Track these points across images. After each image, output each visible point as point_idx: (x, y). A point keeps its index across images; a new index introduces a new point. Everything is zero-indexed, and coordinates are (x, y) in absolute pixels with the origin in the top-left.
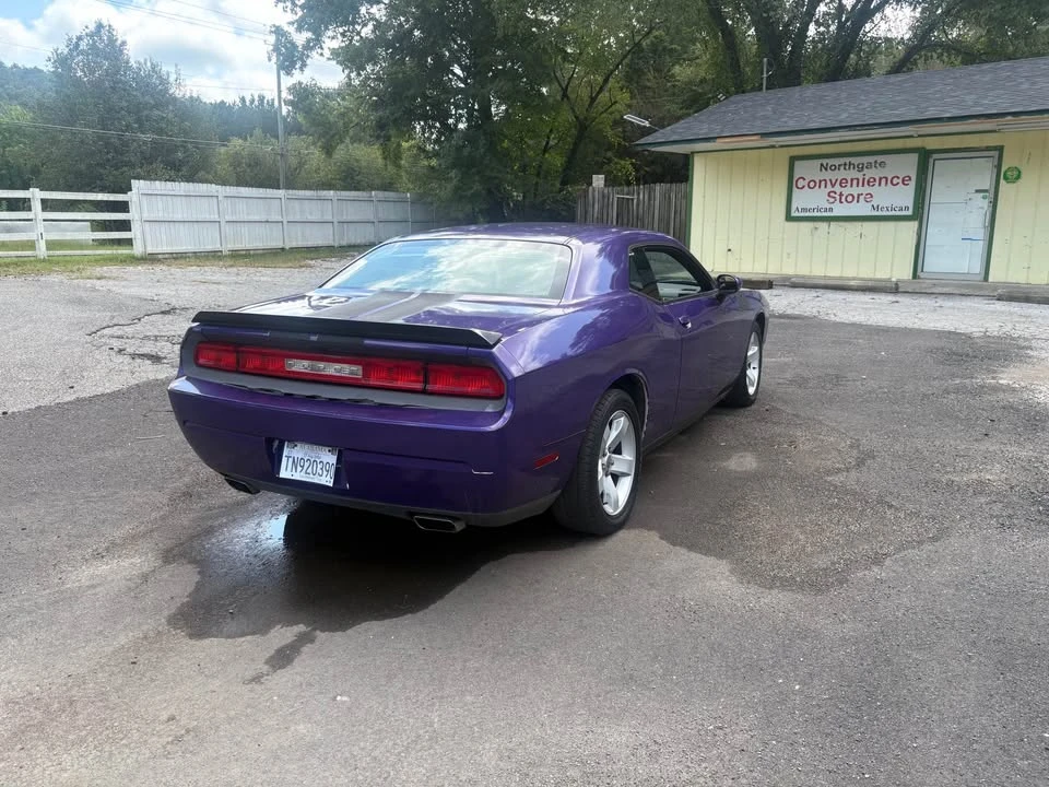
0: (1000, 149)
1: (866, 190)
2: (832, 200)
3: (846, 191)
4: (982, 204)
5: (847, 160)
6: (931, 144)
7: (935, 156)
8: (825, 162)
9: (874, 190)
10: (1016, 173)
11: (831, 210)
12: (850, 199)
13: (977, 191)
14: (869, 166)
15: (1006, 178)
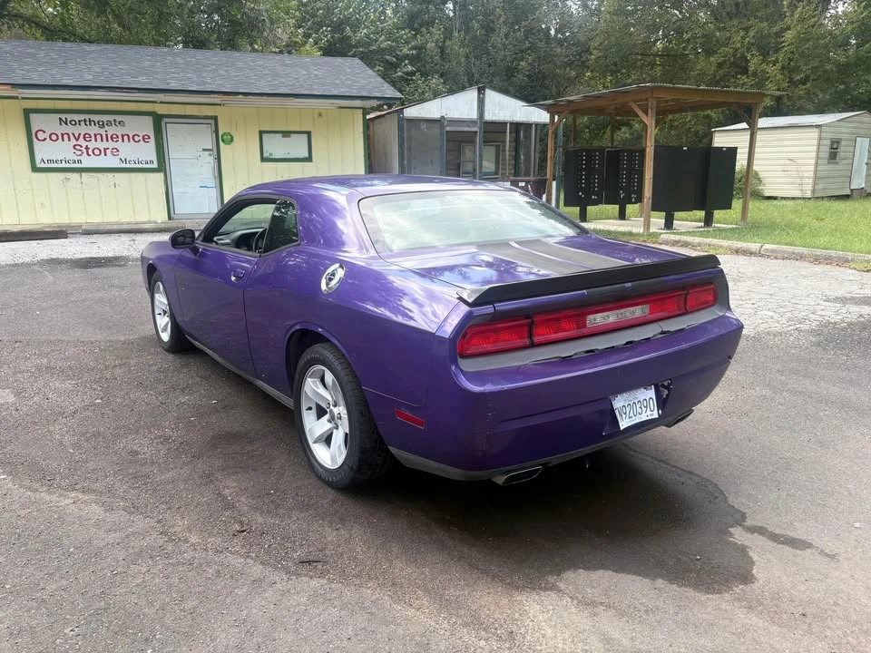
0: (215, 118)
1: (111, 145)
2: (79, 153)
3: (92, 145)
4: (209, 160)
5: (87, 117)
6: (161, 110)
7: (166, 120)
8: (63, 116)
9: (119, 145)
10: (229, 137)
11: (80, 162)
12: (97, 152)
13: (204, 150)
14: (109, 124)
15: (223, 140)
